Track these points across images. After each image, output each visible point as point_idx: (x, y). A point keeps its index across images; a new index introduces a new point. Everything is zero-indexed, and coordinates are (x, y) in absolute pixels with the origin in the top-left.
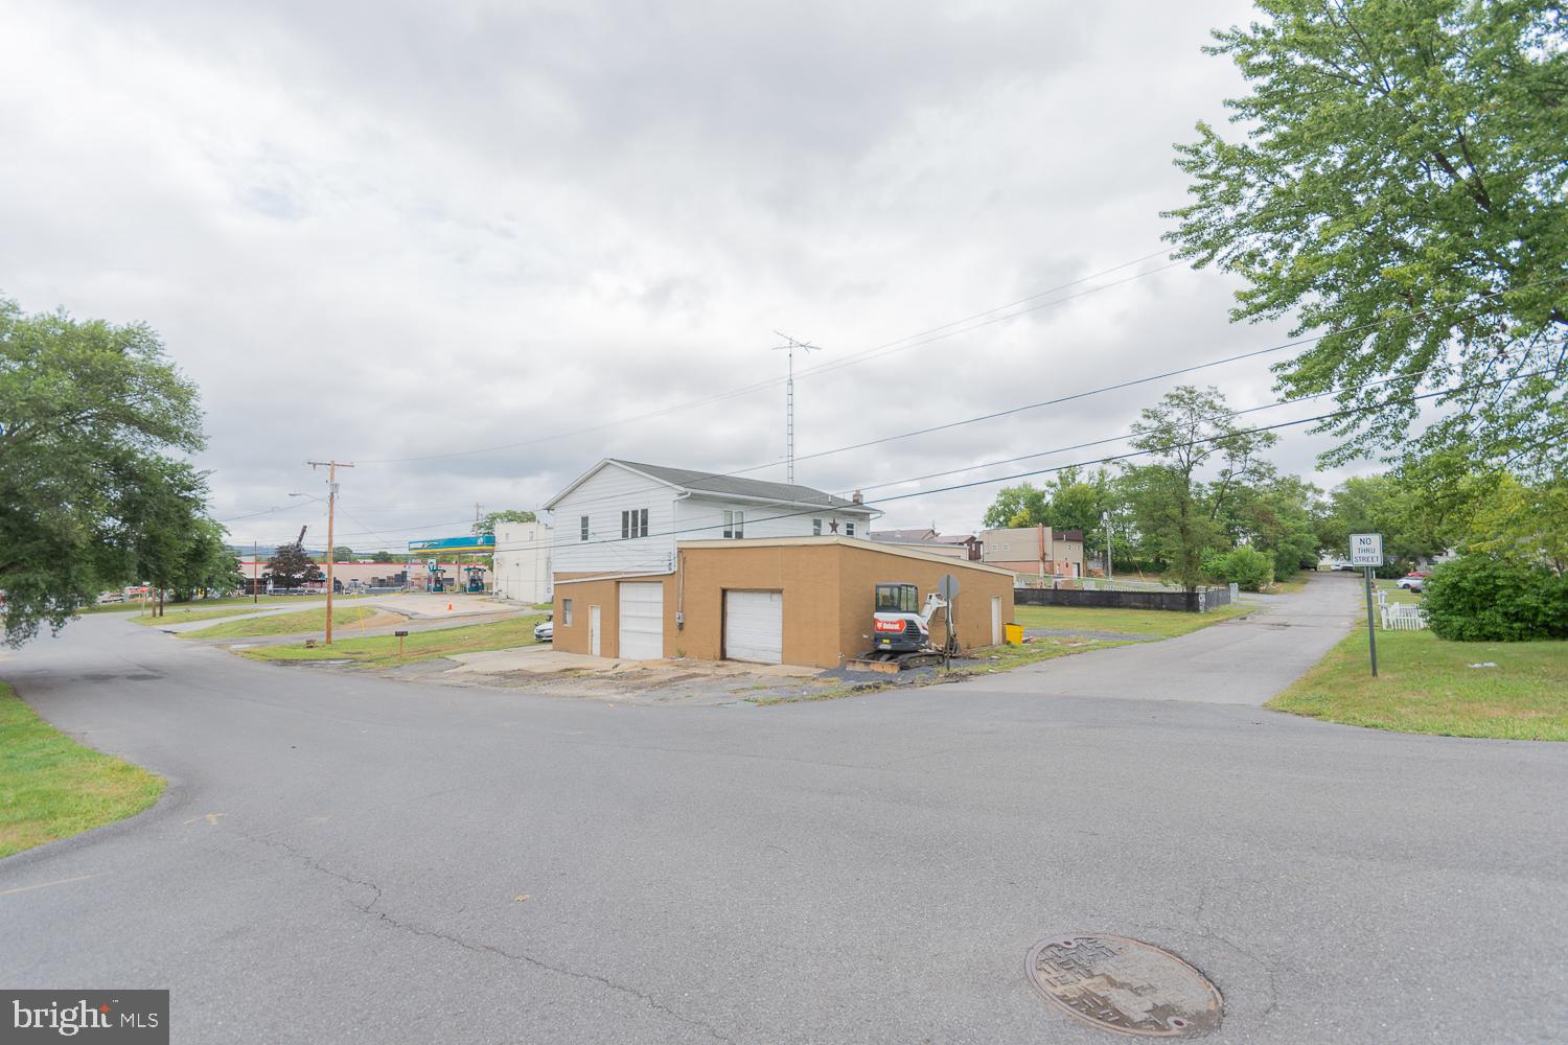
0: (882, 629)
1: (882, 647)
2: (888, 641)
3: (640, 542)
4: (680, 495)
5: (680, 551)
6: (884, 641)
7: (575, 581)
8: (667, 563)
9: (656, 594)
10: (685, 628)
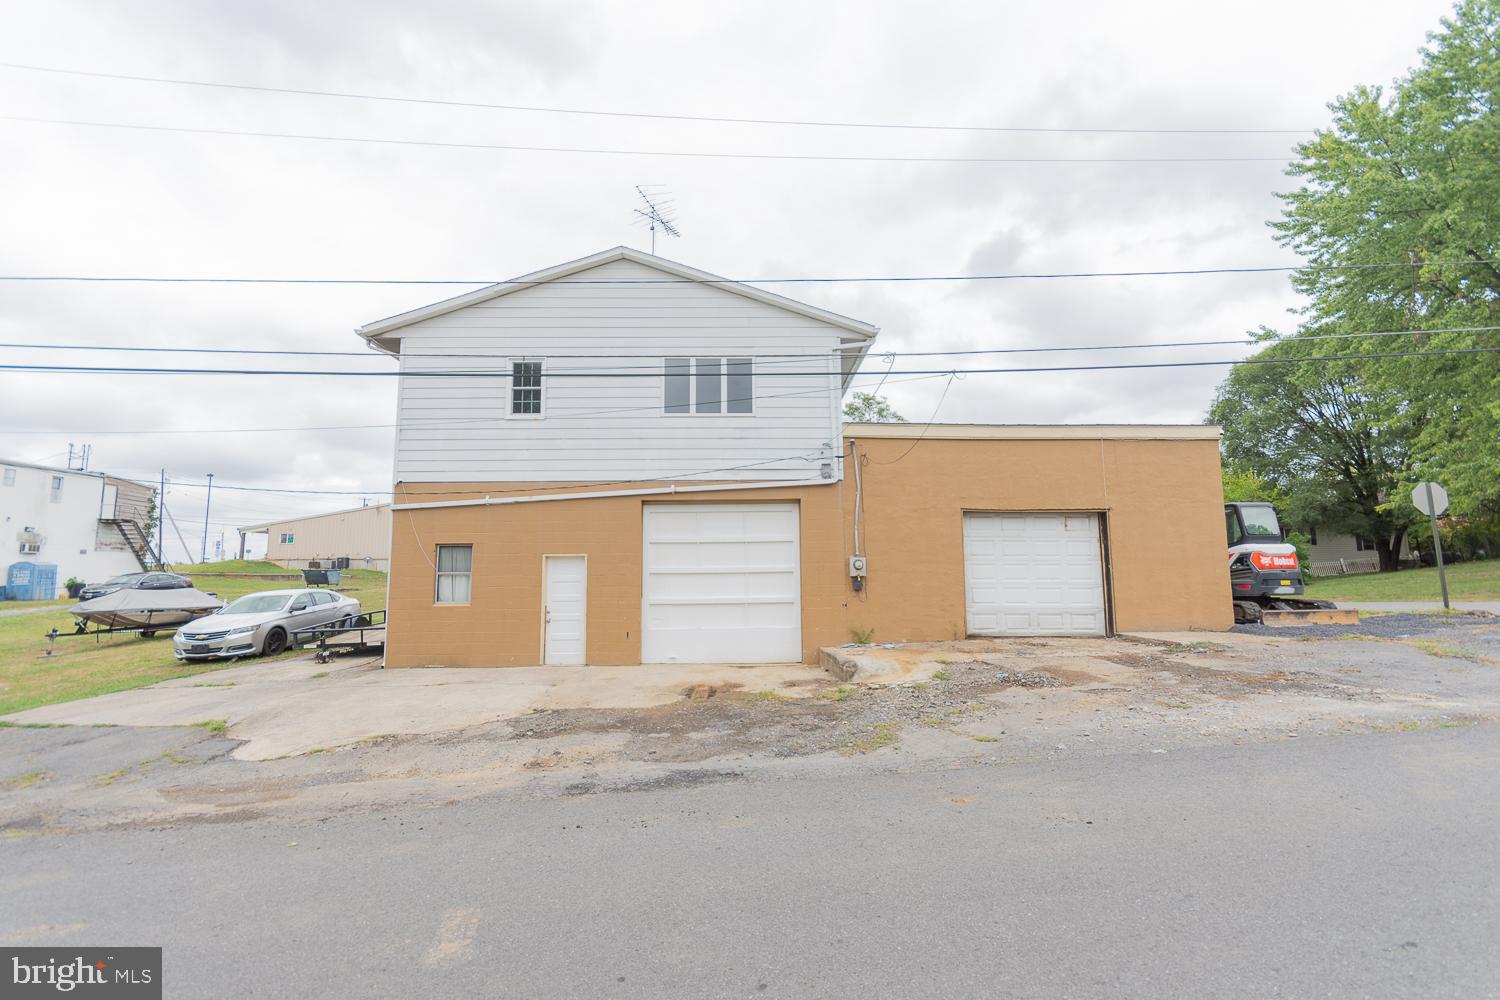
0: (1272, 566)
1: (1280, 591)
2: (1288, 582)
3: (725, 421)
4: (843, 341)
5: (851, 442)
6: (1283, 582)
7: (487, 500)
8: (818, 464)
9: (781, 527)
10: (871, 587)
